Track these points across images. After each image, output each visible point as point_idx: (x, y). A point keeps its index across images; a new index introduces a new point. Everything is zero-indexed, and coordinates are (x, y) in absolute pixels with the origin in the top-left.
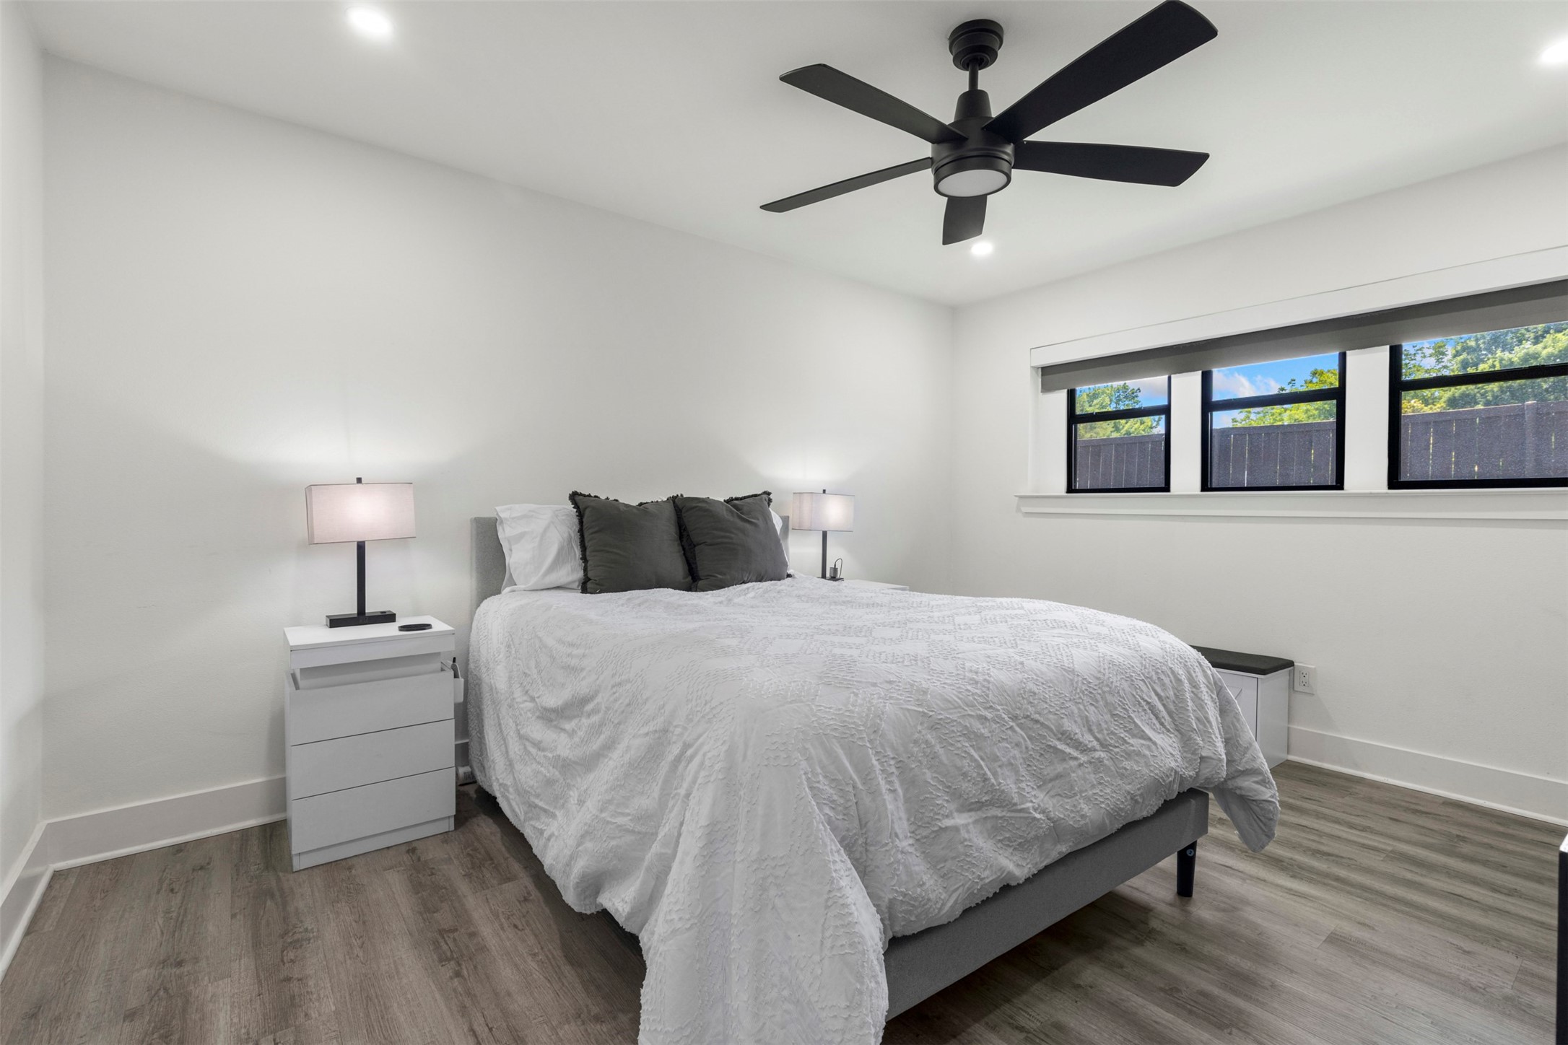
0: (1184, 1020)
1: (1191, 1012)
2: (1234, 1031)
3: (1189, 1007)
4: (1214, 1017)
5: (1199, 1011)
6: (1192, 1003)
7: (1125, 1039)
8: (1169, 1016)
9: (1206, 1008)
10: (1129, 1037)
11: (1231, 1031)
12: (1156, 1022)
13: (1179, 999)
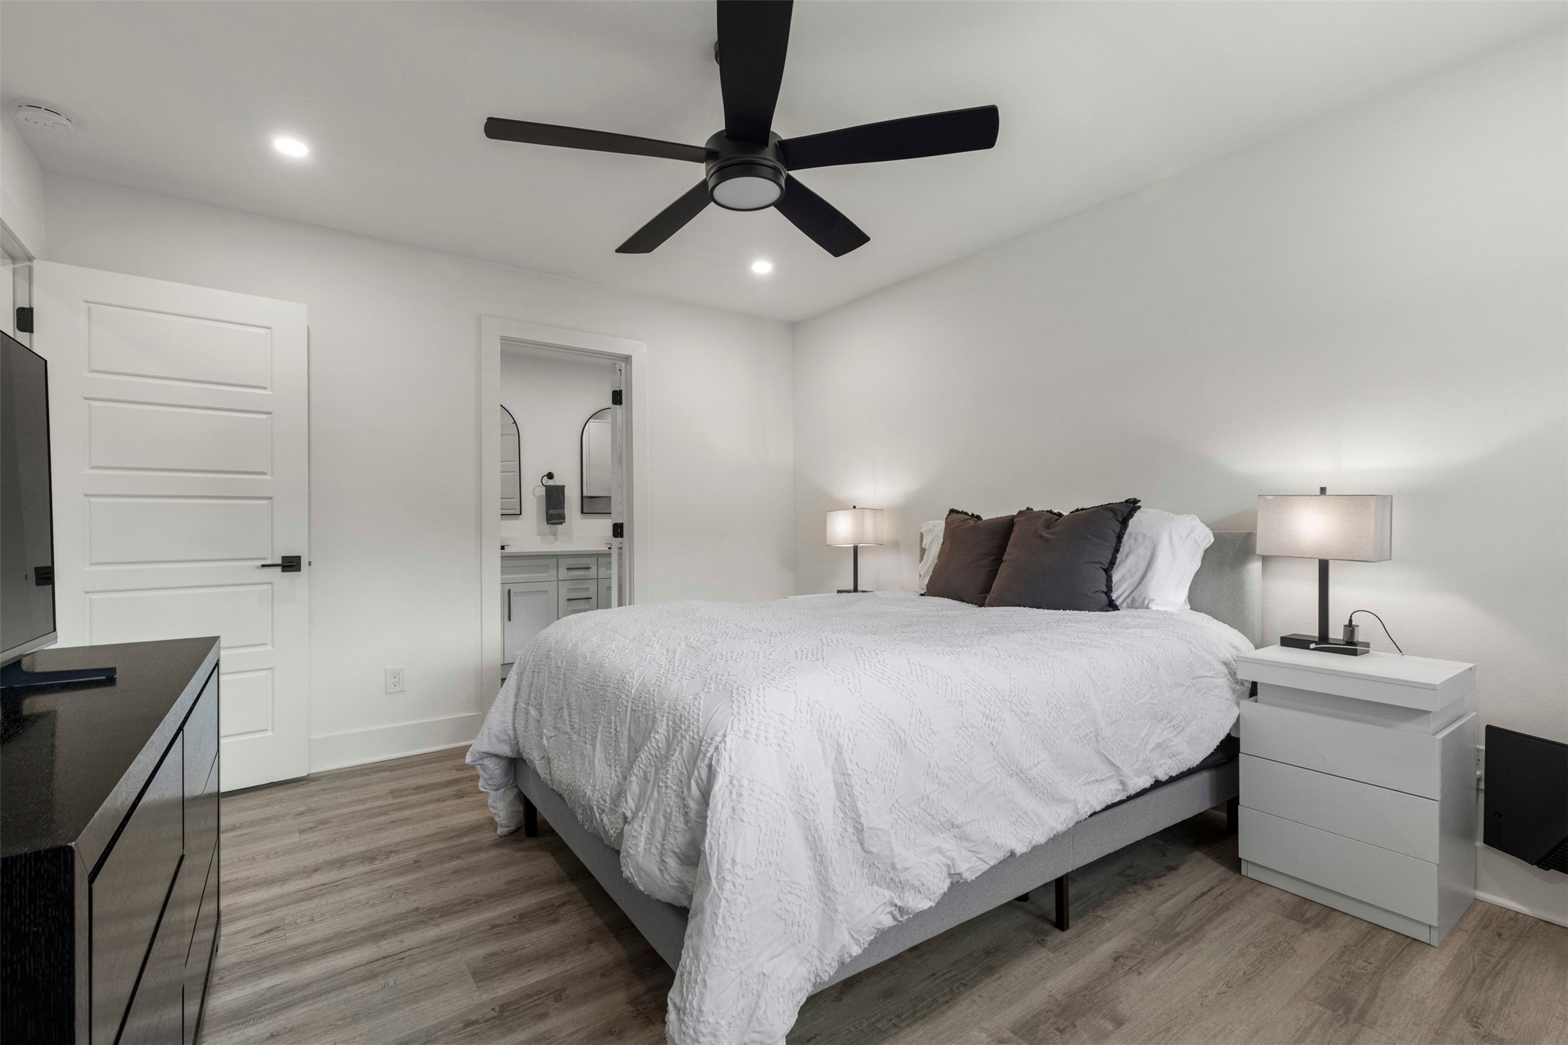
0: (523, 987)
1: (529, 996)
2: (494, 1014)
3: (535, 998)
4: (516, 1009)
5: (526, 1002)
6: (537, 1002)
7: (525, 948)
8: (532, 981)
9: (528, 1008)
10: (525, 950)
11: (496, 1012)
12: (530, 971)
13: (546, 996)
